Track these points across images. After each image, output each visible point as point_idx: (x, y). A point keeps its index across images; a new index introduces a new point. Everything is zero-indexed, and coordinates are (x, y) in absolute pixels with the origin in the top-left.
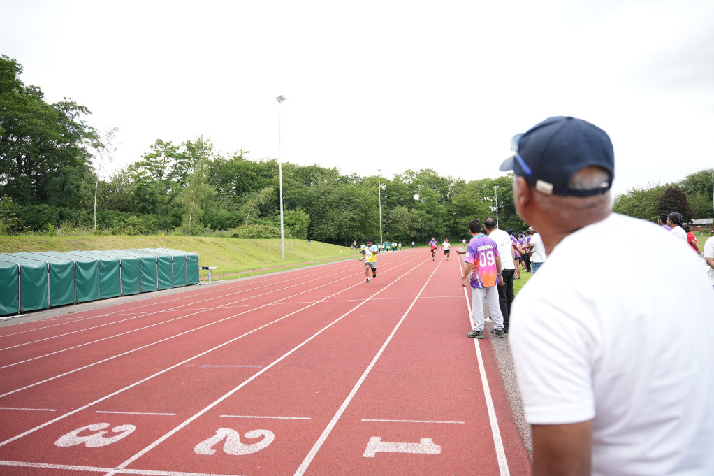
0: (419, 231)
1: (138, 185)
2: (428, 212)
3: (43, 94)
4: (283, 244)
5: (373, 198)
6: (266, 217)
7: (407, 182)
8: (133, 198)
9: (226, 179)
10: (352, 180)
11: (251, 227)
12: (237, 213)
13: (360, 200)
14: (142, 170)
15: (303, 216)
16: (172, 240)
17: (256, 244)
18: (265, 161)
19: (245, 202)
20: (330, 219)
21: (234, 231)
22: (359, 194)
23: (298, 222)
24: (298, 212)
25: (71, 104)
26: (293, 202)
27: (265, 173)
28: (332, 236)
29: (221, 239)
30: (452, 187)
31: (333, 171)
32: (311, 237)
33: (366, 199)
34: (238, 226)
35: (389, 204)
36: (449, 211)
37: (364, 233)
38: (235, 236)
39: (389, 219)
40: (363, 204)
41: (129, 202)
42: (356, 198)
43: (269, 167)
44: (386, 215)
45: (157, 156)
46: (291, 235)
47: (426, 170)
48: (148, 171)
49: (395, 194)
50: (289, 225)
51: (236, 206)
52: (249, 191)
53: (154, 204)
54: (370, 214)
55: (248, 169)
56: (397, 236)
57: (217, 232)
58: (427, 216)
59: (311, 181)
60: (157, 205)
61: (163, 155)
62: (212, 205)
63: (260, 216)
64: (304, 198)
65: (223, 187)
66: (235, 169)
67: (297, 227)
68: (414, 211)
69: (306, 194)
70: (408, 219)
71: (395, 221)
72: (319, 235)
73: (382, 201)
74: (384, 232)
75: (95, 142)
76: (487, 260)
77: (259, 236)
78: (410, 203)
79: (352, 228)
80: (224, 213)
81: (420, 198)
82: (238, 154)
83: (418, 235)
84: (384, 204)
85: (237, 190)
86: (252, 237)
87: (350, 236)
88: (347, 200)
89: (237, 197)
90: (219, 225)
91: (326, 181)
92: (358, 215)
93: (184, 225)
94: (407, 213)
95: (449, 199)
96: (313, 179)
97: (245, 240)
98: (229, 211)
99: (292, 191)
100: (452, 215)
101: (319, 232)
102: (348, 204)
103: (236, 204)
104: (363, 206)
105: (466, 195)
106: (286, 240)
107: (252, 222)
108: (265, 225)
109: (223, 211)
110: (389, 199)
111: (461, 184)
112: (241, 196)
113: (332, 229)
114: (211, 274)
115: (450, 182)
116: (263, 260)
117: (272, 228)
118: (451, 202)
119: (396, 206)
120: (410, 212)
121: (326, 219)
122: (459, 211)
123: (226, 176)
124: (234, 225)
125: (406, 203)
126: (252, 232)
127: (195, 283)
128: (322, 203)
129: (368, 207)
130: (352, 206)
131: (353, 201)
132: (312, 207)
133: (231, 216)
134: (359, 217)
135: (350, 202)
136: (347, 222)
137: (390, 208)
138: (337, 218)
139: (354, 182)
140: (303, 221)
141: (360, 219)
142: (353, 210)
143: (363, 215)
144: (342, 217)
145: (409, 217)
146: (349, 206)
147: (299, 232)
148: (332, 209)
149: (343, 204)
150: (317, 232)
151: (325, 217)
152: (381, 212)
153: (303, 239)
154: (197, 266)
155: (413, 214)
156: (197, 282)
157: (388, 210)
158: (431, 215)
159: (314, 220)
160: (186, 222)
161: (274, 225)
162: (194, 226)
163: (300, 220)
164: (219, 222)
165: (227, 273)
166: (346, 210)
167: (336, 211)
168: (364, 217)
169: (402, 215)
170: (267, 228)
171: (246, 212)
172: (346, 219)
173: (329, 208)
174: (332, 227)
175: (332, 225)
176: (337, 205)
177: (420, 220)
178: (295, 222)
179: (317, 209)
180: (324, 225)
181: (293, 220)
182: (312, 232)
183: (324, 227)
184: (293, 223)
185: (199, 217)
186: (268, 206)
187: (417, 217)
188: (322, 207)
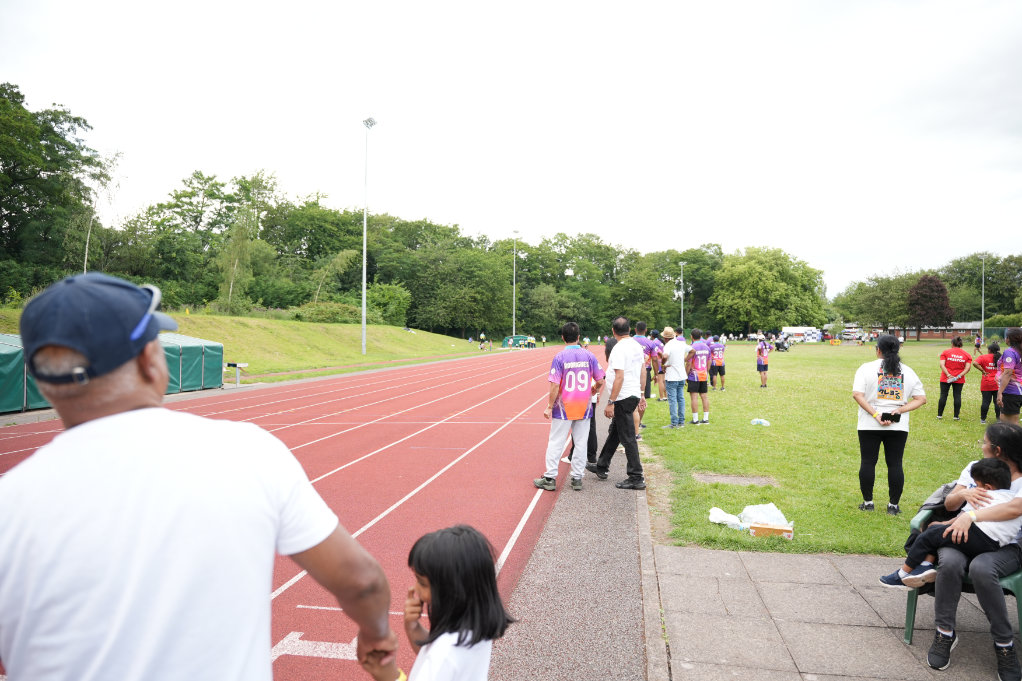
1: (160, 237)
2: (584, 295)
3: (23, 97)
5: (506, 273)
6: (348, 291)
7: (557, 250)
8: (152, 256)
9: (294, 234)
10: (478, 244)
11: (322, 306)
12: (304, 284)
13: (486, 273)
14: (168, 213)
15: (401, 293)
16: (198, 321)
18: (351, 210)
19: (320, 268)
20: (441, 299)
21: (294, 310)
22: (484, 264)
23: (393, 301)
24: (394, 286)
25: (64, 113)
26: (389, 271)
27: (351, 228)
28: (442, 321)
29: (275, 322)
30: (621, 261)
31: (451, 230)
32: (411, 323)
33: (495, 273)
34: (303, 303)
35: (529, 280)
36: (614, 295)
37: (490, 320)
38: (298, 317)
39: (528, 302)
40: (490, 278)
41: (147, 261)
42: (480, 270)
43: (357, 218)
44: (521, 296)
45: (192, 194)
46: (381, 320)
47: (587, 235)
48: (178, 217)
49: (537, 268)
50: (379, 304)
51: (304, 273)
52: (326, 253)
53: (183, 265)
54: (499, 294)
55: (326, 221)
57: (272, 311)
58: (583, 300)
59: (418, 243)
60: (187, 267)
61: (201, 194)
62: (268, 271)
63: (339, 290)
64: (405, 266)
65: (287, 245)
66: (306, 220)
67: (392, 308)
68: (564, 292)
69: (409, 262)
70: (555, 303)
71: (537, 305)
72: (425, 321)
73: (518, 276)
74: (519, 319)
75: (97, 170)
76: (577, 383)
77: (333, 319)
78: (559, 281)
79: (472, 312)
80: (285, 283)
81: (575, 274)
82: (312, 200)
84: (520, 281)
85: (309, 249)
86: (323, 321)
87: (469, 324)
88: (467, 273)
89: (308, 261)
90: (276, 301)
91: (439, 245)
92: (483, 294)
93: (221, 299)
94: (555, 295)
95: (615, 276)
96: (420, 240)
97: (312, 324)
98: (294, 281)
99: (389, 256)
100: (619, 301)
101: (423, 316)
102: (469, 278)
103: (305, 271)
104: (490, 282)
105: (642, 275)
106: (373, 327)
107: (325, 298)
108: (344, 303)
109: (285, 280)
110: (529, 274)
111: (634, 256)
112: (314, 260)
113: (442, 312)
114: (242, 374)
115: (619, 253)
116: (332, 355)
117: (354, 308)
118: (618, 283)
119: (540, 284)
120: (559, 294)
121: (436, 299)
122: (630, 295)
123: (293, 229)
124: (297, 302)
125: (554, 281)
126: (324, 312)
128: (431, 276)
129: (498, 284)
130: (474, 281)
131: (476, 274)
132: (415, 280)
133: (296, 289)
134: (483, 297)
135: (472, 276)
136: (465, 304)
137: (530, 287)
138: (450, 297)
139: (481, 248)
140: (401, 301)
141: (485, 301)
142: (475, 288)
143: (490, 295)
144: (458, 297)
145: (557, 300)
146: (470, 280)
147: (393, 316)
148: (445, 284)
149: (461, 278)
150: (421, 317)
151: (434, 296)
152: (516, 291)
153: (400, 326)
155: (563, 296)
157: (526, 289)
158: (588, 298)
159: (418, 299)
160: (224, 295)
161: (358, 304)
162: (235, 301)
163: (396, 298)
164: (276, 296)
166: (465, 286)
167: (451, 288)
168: (491, 297)
169: (546, 297)
170: (347, 308)
171: (318, 283)
172: (465, 299)
173: (441, 283)
174: (443, 310)
175: (444, 307)
176: (452, 278)
177: (571, 304)
178: (389, 300)
179: (423, 284)
180: (432, 307)
181: (387, 298)
182: (414, 316)
183: (432, 309)
184: (386, 302)
185: (244, 289)
186: (352, 276)
187: (569, 301)
188: (430, 280)
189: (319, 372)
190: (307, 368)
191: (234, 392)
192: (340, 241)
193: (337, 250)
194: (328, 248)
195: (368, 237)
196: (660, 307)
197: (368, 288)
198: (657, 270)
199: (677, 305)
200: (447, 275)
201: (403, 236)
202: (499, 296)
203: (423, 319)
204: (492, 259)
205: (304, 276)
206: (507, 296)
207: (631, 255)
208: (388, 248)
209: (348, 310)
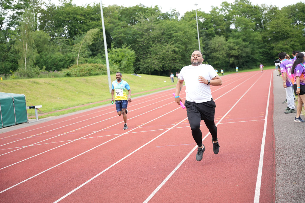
0: (236, 57)
2: (244, 40)
4: (110, 79)
5: (193, 32)
6: (96, 55)
7: (223, 13)
9: (59, 25)
10: (172, 16)
11: (82, 67)
12: (69, 54)
13: (180, 34)
15: (129, 53)
16: (9, 83)
17: (87, 81)
18: (92, 5)
19: (77, 43)
20: (154, 53)
21: (65, 71)
22: (179, 28)
23: (124, 58)
24: (124, 49)
26: (120, 40)
27: (93, 16)
28: (157, 68)
29: (54, 79)
30: (266, 14)
31: (155, 10)
32: (137, 71)
33: (185, 33)
34: (70, 66)
35: (207, 35)
36: (264, 38)
38: (68, 75)
39: (208, 49)
40: (183, 37)
42: (176, 32)
43: (95, 10)
44: (204, 46)
46: (118, 70)
50: (116, 61)
52: (81, 34)
55: (77, 14)
56: (217, 64)
57: (52, 73)
58: (244, 43)
59: (136, 21)
62: (47, 49)
63: (91, 56)
64: (129, 36)
65: (56, 32)
66: (65, 15)
67: (124, 63)
68: (231, 40)
69: (131, 33)
70: (226, 48)
71: (214, 50)
72: (146, 69)
73: (200, 33)
77: (89, 73)
78: (227, 33)
79: (174, 60)
80: (58, 55)
81: (236, 28)
82: (67, 2)
83: (236, 61)
84: (202, 36)
85: (69, 33)
86: (83, 75)
87: (173, 67)
88: (168, 35)
89: (70, 40)
90: (53, 67)
91: (148, 20)
92: (179, 47)
93: (20, 69)
94: (225, 42)
95: (263, 25)
96: (136, 18)
97: (77, 78)
98: (63, 53)
99: (118, 30)
100: (268, 42)
101: (145, 66)
102: (170, 38)
103: (69, 46)
104: (183, 40)
105: (280, 21)
107: (82, 61)
108: (95, 63)
109: (57, 53)
110: (207, 31)
111: (274, 10)
112: (74, 39)
113: (156, 62)
114: (39, 113)
116: (92, 95)
117: (101, 65)
118: (265, 29)
119: (215, 37)
120: (228, 41)
121: (151, 54)
122: (274, 36)
123: (58, 21)
124: (66, 66)
125: (224, 33)
126: (83, 70)
127: (24, 122)
128: (146, 40)
129: (188, 39)
130: (173, 40)
131: (174, 35)
132: (136, 43)
133: (65, 58)
134: (180, 49)
135: (171, 37)
136: (169, 55)
137: (209, 39)
138: (160, 52)
139: (175, 18)
140: (129, 57)
141: (181, 52)
142: (174, 44)
143: (184, 47)
144: (164, 51)
145: (227, 45)
146: (170, 40)
147: (126, 67)
148: (155, 44)
149: (165, 39)
150: (143, 66)
151: (149, 52)
152: (200, 43)
153: (131, 73)
154: (25, 106)
155: (230, 43)
156: (26, 121)
157: (207, 41)
158: (247, 42)
159: (140, 55)
160: (22, 66)
161: (103, 63)
162: (29, 69)
163: (126, 56)
164: (53, 64)
165: (57, 110)
166: (168, 43)
167: (159, 46)
168: (185, 49)
169: (220, 44)
170: (97, 66)
171: (77, 53)
172: (168, 52)
173: (153, 44)
174: (156, 60)
175: (156, 59)
176: (159, 40)
177: (236, 47)
178: (122, 58)
179: (141, 45)
180: (149, 59)
181: (120, 57)
182: (138, 66)
183: (149, 61)
184: (120, 60)
185: (34, 61)
186: (97, 46)
187: (234, 45)
188: (146, 43)
189: (86, 107)
190: (78, 105)
191: (36, 124)
192: (87, 25)
194: (80, 31)
195: (104, 20)
196: (295, 41)
197: (108, 52)
198: (290, 17)
200: (155, 38)
201: (125, 17)
202: (189, 47)
203: (144, 67)
204: (183, 24)
205: (68, 49)
206: (194, 47)
207: (272, 10)
208: (117, 26)
209: (98, 67)
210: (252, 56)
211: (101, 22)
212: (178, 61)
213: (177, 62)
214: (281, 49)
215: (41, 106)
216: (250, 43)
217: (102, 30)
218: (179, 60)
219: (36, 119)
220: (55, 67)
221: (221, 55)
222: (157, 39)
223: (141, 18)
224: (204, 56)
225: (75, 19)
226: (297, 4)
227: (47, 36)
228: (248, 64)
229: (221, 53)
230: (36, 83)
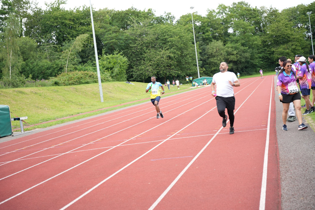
0: (235, 63)
2: (243, 45)
4: (101, 88)
5: (189, 37)
6: (86, 62)
7: (220, 17)
10: (167, 20)
11: (71, 74)
12: (57, 62)
13: (175, 38)
15: (120, 59)
17: (77, 90)
19: (65, 50)
20: (148, 59)
21: (53, 79)
22: (174, 32)
23: (116, 65)
24: (115, 56)
26: (112, 46)
27: (82, 21)
29: (41, 88)
30: (266, 17)
31: (148, 13)
32: (130, 78)
34: (58, 74)
35: (204, 40)
36: (264, 42)
37: (182, 69)
38: (56, 84)
39: (205, 54)
40: (178, 42)
42: (171, 37)
44: (201, 51)
46: (110, 78)
47: (239, 3)
49: (209, 30)
50: (107, 69)
52: (70, 40)
54: (185, 52)
55: (66, 19)
57: (39, 82)
58: (242, 48)
59: (128, 25)
62: (33, 57)
63: (80, 63)
64: (121, 41)
65: (43, 38)
66: (53, 20)
67: (116, 70)
68: (229, 45)
69: (123, 38)
70: (224, 53)
71: (212, 56)
72: (139, 76)
73: (197, 38)
74: (202, 67)
77: (79, 82)
78: (225, 37)
79: (169, 66)
80: (45, 63)
81: (235, 32)
82: (55, 6)
84: (199, 41)
85: (57, 39)
86: (73, 84)
87: (168, 73)
88: (162, 40)
89: (58, 46)
91: (141, 24)
93: (5, 78)
94: (222, 47)
95: (263, 29)
96: (129, 22)
97: (66, 87)
98: (51, 60)
99: (110, 36)
100: (268, 46)
101: (138, 73)
102: (164, 44)
103: (57, 53)
104: (179, 45)
106: (106, 84)
107: (71, 69)
108: (85, 71)
109: (44, 61)
110: (204, 35)
111: (274, 13)
113: (150, 69)
114: (25, 125)
115: (263, 13)
117: (92, 73)
118: (265, 33)
119: (212, 41)
120: (226, 46)
121: (144, 60)
122: (274, 40)
123: (45, 27)
124: (54, 74)
125: (221, 38)
126: (72, 78)
127: (8, 135)
128: (139, 45)
129: (184, 45)
130: (168, 45)
131: (169, 40)
132: (129, 49)
133: (52, 65)
134: (175, 55)
135: (166, 42)
136: (164, 61)
137: (206, 44)
138: (154, 58)
139: (169, 22)
140: (121, 64)
141: (177, 57)
142: (169, 49)
143: (179, 53)
144: (159, 57)
145: (225, 50)
146: (165, 45)
147: (118, 75)
148: (149, 50)
149: (159, 44)
150: (136, 73)
151: (143, 58)
152: (197, 48)
153: (123, 81)
154: (9, 118)
155: (228, 47)
156: (10, 134)
157: (204, 46)
158: (246, 47)
159: (132, 62)
160: (6, 75)
161: (94, 70)
162: (14, 78)
163: (118, 63)
164: (40, 72)
165: (44, 121)
166: (162, 49)
167: (153, 52)
168: (180, 55)
169: (217, 49)
170: (87, 73)
171: (66, 60)
172: (163, 58)
173: (146, 49)
174: (150, 67)
175: (151, 65)
176: (153, 45)
177: (235, 52)
178: (114, 65)
179: (134, 51)
180: (143, 66)
181: (112, 64)
182: (131, 73)
183: (143, 67)
184: (112, 67)
185: (19, 69)
186: (87, 52)
187: (233, 50)
188: (139, 49)
189: (75, 117)
190: (67, 116)
191: (21, 136)
192: (76, 31)
193: (74, 36)
194: (69, 36)
195: (95, 25)
196: (296, 45)
197: (99, 59)
198: (291, 20)
199: (308, 42)
200: (149, 43)
201: (117, 22)
202: (185, 53)
203: (138, 75)
204: (178, 29)
205: (57, 56)
206: (191, 52)
207: (272, 12)
208: (109, 31)
209: (88, 75)
210: (252, 61)
211: (92, 27)
212: (173, 67)
213: (173, 69)
214: (282, 53)
215: (26, 118)
216: (249, 48)
217: (92, 35)
218: (175, 67)
219: (21, 131)
220: (42, 75)
221: (218, 60)
222: (151, 45)
223: (133, 23)
224: (201, 62)
225: (64, 24)
226: (298, 6)
227: (33, 42)
228: (247, 70)
229: (219, 59)
230: (21, 92)
